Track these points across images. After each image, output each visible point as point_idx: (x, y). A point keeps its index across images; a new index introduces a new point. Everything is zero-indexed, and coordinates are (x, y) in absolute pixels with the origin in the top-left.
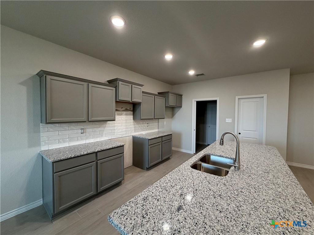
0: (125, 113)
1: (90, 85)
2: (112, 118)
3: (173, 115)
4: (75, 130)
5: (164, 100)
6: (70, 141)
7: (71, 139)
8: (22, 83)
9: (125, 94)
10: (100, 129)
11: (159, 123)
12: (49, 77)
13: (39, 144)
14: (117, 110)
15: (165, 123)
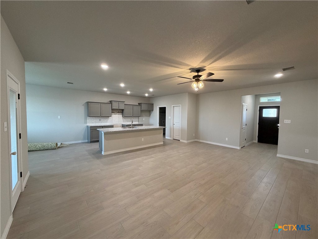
0: (118, 113)
1: (102, 104)
2: (110, 116)
3: (150, 115)
4: (97, 120)
5: (140, 107)
6: (95, 123)
7: (96, 123)
8: (83, 105)
9: (115, 106)
10: (106, 120)
11: (139, 119)
12: (89, 103)
13: (87, 123)
14: (112, 112)
15: (144, 119)
